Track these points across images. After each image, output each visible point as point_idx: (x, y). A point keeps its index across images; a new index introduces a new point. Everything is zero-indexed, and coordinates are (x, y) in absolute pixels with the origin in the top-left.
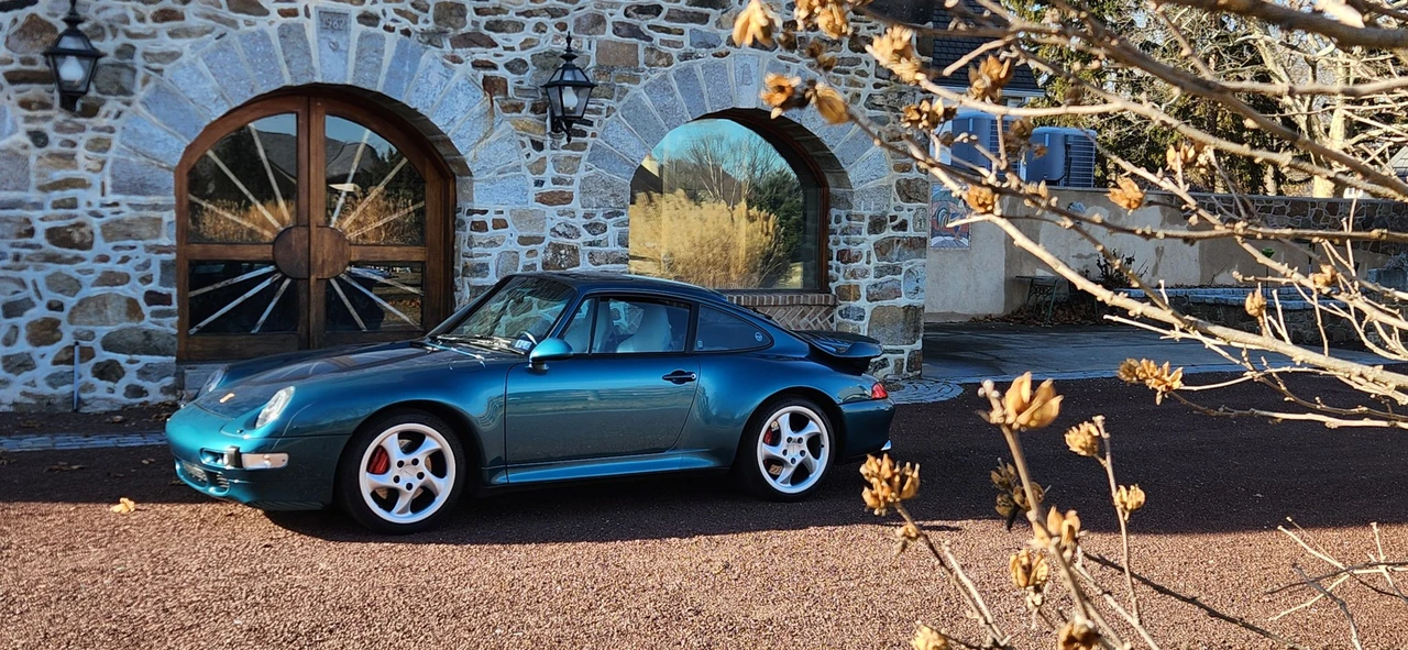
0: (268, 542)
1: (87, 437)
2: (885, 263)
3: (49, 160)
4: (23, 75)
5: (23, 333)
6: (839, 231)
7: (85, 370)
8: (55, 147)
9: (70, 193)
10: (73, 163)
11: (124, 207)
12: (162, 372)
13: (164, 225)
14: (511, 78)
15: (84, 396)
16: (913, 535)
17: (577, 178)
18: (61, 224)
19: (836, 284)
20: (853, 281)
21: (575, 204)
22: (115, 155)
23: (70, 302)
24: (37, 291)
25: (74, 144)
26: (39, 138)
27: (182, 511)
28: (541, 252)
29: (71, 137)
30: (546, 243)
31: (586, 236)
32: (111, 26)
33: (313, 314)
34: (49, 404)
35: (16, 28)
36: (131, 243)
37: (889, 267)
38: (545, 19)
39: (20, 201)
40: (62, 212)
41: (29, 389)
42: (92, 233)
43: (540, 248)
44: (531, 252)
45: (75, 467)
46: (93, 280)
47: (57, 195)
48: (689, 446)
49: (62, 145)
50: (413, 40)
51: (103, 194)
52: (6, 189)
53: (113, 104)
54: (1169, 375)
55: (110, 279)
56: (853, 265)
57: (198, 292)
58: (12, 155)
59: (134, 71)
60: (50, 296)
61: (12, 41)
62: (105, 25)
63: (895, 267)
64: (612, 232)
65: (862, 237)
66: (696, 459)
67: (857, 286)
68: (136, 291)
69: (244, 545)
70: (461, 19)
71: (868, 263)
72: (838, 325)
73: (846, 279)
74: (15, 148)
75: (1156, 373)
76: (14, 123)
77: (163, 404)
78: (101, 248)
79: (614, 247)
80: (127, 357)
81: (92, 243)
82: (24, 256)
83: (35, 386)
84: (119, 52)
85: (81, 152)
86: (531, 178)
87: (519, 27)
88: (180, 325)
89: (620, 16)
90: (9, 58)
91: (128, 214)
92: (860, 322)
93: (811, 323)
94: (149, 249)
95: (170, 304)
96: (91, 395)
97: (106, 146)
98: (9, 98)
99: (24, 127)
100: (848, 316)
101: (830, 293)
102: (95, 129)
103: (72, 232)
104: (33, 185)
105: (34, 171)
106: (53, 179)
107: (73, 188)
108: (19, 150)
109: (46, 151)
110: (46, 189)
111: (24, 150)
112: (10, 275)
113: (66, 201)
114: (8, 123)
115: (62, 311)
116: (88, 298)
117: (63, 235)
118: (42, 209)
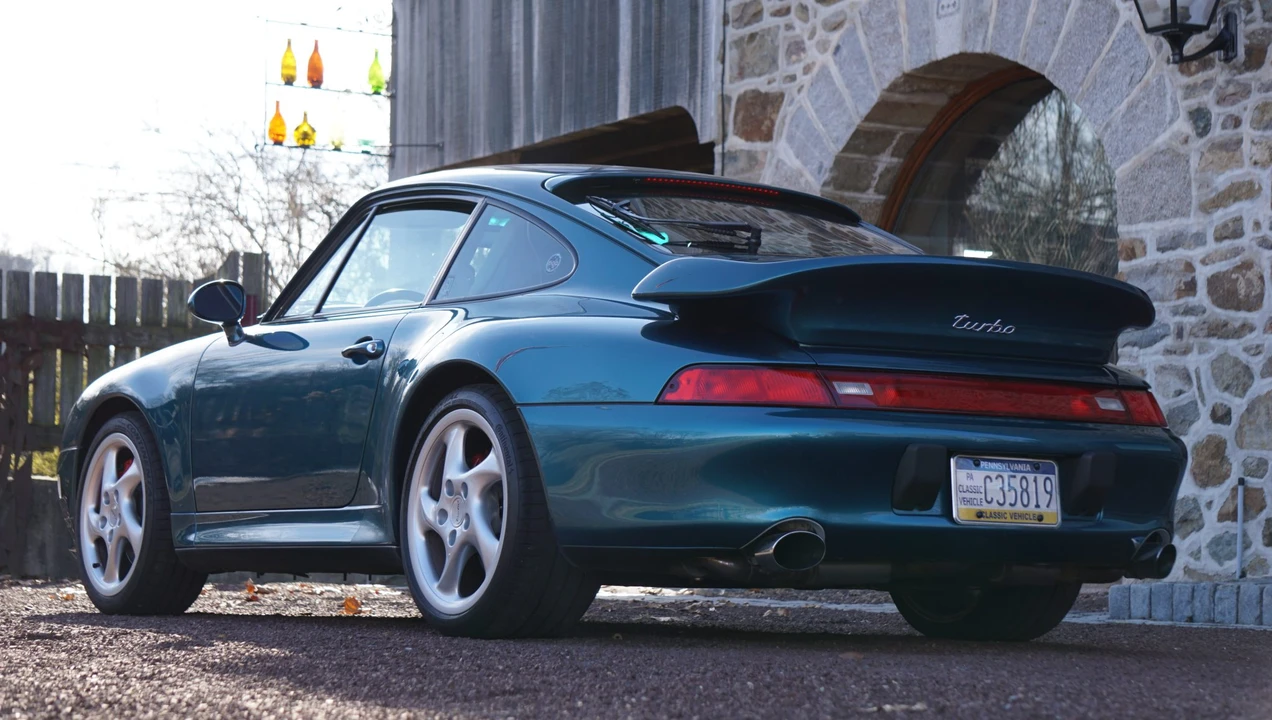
3: (1212, 157)
8: (1217, 132)
9: (1234, 209)
10: (1238, 153)
18: (1222, 266)
23: (1238, 406)
24: (1199, 388)
25: (1239, 122)
26: (1200, 119)
29: (1233, 110)
39: (1181, 234)
40: (1226, 244)
42: (1261, 278)
47: (1220, 216)
49: (1224, 127)
52: (1166, 217)
58: (1172, 158)
60: (1215, 396)
74: (1177, 145)
76: (1175, 103)
81: (1261, 296)
82: (1187, 328)
83: (1200, 559)
85: (1246, 134)
99: (1185, 105)
102: (1259, 90)
103: (1238, 279)
104: (1195, 203)
105: (1195, 179)
106: (1216, 189)
107: (1237, 199)
108: (1180, 146)
109: (1208, 141)
110: (1207, 208)
111: (1185, 146)
112: (1174, 363)
113: (1230, 224)
114: (1169, 103)
115: (1229, 423)
116: (1259, 397)
117: (1227, 286)
118: (1204, 243)
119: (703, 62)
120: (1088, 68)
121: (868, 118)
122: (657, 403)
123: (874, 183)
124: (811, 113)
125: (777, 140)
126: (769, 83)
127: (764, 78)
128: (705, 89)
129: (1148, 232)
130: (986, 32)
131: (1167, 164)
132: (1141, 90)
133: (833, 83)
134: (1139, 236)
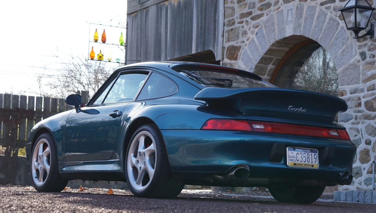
3: (366, 66)
8: (368, 59)
9: (373, 82)
10: (374, 66)
18: (369, 99)
23: (373, 140)
24: (362, 134)
25: (374, 56)
26: (363, 55)
29: (373, 53)
39: (357, 89)
40: (370, 92)
41: (359, 186)
47: (369, 84)
49: (370, 58)
52: (353, 84)
58: (355, 66)
60: (367, 137)
74: (356, 63)
76: (356, 50)
82: (358, 117)
83: (361, 185)
98: (354, 38)
99: (359, 51)
103: (373, 102)
104: (361, 80)
105: (361, 73)
106: (367, 76)
107: (374, 79)
108: (357, 63)
109: (365, 62)
110: (365, 81)
111: (358, 63)
112: (354, 127)
113: (372, 86)
114: (354, 50)
115: (370, 145)
117: (370, 104)
118: (364, 92)
119: (217, 37)
120: (330, 40)
121: (265, 54)
122: (201, 129)
123: (267, 73)
124: (249, 52)
125: (238, 61)
126: (237, 43)
127: (235, 42)
128: (218, 45)
129: (347, 88)
130: (301, 29)
131: (353, 68)
132: (346, 47)
133: (255, 43)
134: (345, 89)
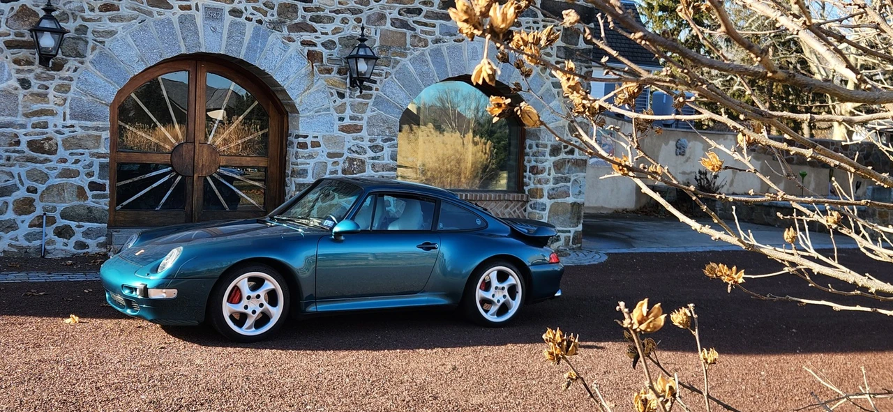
0: (163, 345)
1: (50, 274)
2: (560, 175)
3: (31, 98)
4: (16, 44)
5: (11, 206)
6: (531, 154)
7: (49, 231)
8: (35, 89)
9: (43, 118)
10: (46, 99)
11: (77, 128)
12: (98, 233)
13: (103, 140)
14: (325, 52)
15: (47, 247)
16: (574, 377)
17: (365, 116)
18: (37, 138)
19: (529, 187)
20: (539, 186)
21: (364, 133)
22: (73, 95)
23: (41, 187)
24: (20, 180)
25: (47, 88)
26: (25, 83)
27: (109, 323)
28: (341, 163)
29: (45, 83)
30: (345, 157)
31: (371, 153)
32: (73, 14)
33: (195, 198)
34: (26, 252)
35: (13, 13)
36: (81, 151)
37: (562, 178)
38: (348, 16)
39: (12, 123)
40: (38, 130)
41: (13, 242)
42: (57, 144)
43: (341, 160)
44: (335, 162)
45: (41, 294)
46: (56, 174)
47: (35, 119)
48: (433, 290)
49: (39, 88)
50: (264, 27)
51: (64, 120)
52: (3, 115)
53: (72, 63)
54: (736, 274)
55: (67, 173)
56: (540, 176)
57: (123, 183)
58: (8, 94)
59: (87, 42)
60: (28, 183)
61: (9, 22)
62: (69, 12)
63: (566, 178)
64: (387, 151)
65: (545, 158)
66: (436, 299)
67: (542, 190)
68: (83, 181)
69: (148, 347)
70: (295, 14)
71: (549, 174)
72: (529, 213)
73: (535, 184)
74: (9, 89)
75: (728, 273)
76: (10, 74)
77: (99, 254)
78: (62, 153)
79: (387, 161)
80: (77, 223)
81: (56, 150)
82: (14, 157)
83: (17, 241)
84: (77, 30)
85: (51, 93)
86: (336, 116)
87: (331, 20)
88: (111, 203)
89: (395, 14)
90: (8, 32)
91: (79, 132)
92: (543, 212)
93: (512, 212)
94: (93, 155)
95: (105, 190)
96: (53, 247)
97: (68, 89)
98: (7, 58)
99: (15, 76)
100: (535, 208)
101: (524, 193)
102: (59, 79)
103: (44, 143)
104: (20, 113)
105: (21, 104)
106: (33, 109)
107: (46, 115)
108: (12, 90)
109: (29, 92)
110: (28, 115)
111: (15, 91)
112: (4, 170)
113: (41, 123)
114: (6, 73)
116: (53, 185)
117: (38, 145)
118: (25, 128)
